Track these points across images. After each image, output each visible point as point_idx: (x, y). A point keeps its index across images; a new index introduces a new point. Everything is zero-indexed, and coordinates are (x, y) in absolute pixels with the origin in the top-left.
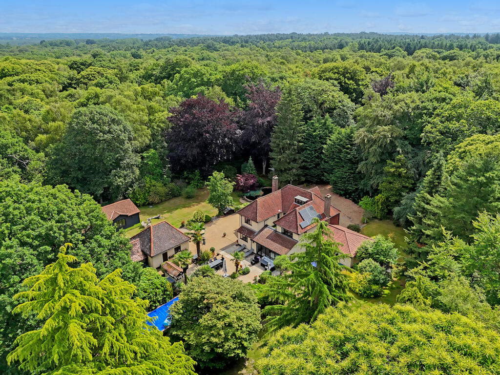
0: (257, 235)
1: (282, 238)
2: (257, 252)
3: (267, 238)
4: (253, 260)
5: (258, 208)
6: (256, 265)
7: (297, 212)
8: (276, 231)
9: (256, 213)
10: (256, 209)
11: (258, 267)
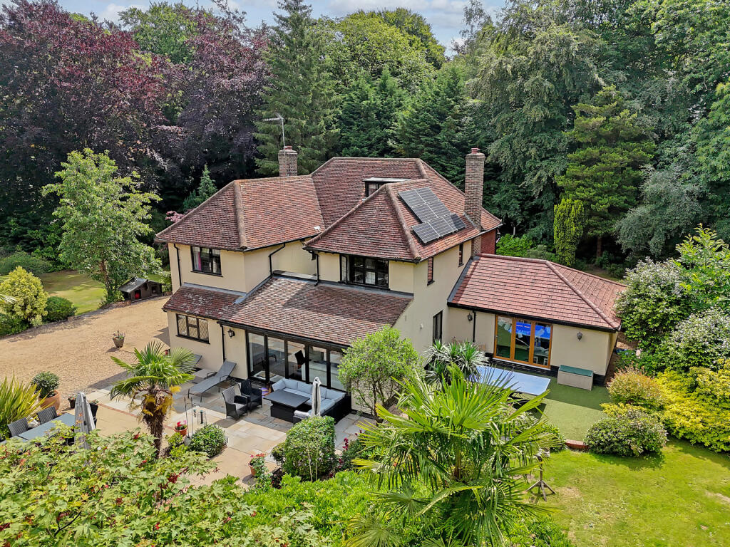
0: (244, 303)
1: (346, 295)
2: (250, 374)
3: (288, 304)
4: (238, 400)
5: (240, 205)
6: (252, 416)
7: (394, 199)
8: (319, 281)
9: (236, 221)
10: (235, 211)
11: (261, 422)
